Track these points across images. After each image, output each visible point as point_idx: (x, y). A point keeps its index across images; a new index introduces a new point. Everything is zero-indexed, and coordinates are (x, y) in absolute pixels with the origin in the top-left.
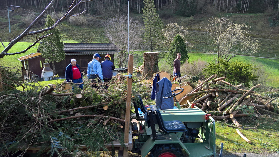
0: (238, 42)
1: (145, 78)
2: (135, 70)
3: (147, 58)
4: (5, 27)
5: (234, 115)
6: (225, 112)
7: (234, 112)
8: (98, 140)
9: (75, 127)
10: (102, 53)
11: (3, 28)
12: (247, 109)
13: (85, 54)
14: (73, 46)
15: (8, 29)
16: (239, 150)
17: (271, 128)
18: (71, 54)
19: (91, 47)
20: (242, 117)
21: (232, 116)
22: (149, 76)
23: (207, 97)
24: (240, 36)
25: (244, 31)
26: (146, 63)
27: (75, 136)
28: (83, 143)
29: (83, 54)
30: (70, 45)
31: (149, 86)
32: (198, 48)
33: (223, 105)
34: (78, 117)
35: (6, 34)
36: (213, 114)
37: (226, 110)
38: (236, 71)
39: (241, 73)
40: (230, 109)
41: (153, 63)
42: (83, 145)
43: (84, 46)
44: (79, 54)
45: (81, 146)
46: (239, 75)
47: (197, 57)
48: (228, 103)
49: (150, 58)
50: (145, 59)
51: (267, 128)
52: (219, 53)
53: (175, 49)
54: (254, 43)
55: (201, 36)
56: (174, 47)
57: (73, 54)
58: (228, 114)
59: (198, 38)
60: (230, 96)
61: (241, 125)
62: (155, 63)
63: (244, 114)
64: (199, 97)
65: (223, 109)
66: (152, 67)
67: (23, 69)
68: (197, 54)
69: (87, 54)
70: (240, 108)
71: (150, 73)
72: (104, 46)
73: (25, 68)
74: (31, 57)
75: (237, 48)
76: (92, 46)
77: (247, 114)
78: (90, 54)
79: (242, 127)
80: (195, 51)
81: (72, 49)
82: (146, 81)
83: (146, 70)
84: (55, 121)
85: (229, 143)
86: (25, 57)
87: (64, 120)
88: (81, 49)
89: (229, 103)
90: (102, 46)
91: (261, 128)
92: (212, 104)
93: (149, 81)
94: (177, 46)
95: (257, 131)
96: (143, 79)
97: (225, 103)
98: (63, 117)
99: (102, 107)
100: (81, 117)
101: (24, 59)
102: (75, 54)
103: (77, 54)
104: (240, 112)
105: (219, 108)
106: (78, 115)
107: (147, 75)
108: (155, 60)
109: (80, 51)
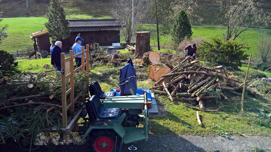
0: (249, 15)
1: (137, 57)
2: (130, 49)
3: (139, 38)
4: (23, 2)
5: (200, 98)
6: (193, 95)
7: (201, 95)
8: (39, 126)
9: (24, 113)
10: (108, 29)
11: (22, 4)
12: (213, 92)
13: (91, 30)
14: (81, 22)
15: (26, 4)
16: (187, 132)
17: (234, 110)
18: (78, 31)
19: (98, 24)
20: (209, 99)
21: (198, 99)
22: (140, 55)
23: (182, 79)
24: (251, 9)
25: (256, 4)
26: (138, 43)
27: (22, 122)
28: (28, 127)
29: (89, 30)
30: (77, 22)
31: (138, 65)
32: (210, 21)
33: (193, 87)
34: (30, 104)
35: (24, 9)
36: (182, 96)
37: (194, 93)
38: (227, 51)
39: (232, 52)
40: (198, 91)
41: (145, 42)
42: (27, 129)
43: (91, 22)
44: (86, 31)
45: (25, 130)
46: (230, 54)
47: (209, 30)
48: (198, 86)
49: (141, 37)
50: (137, 39)
51: (229, 111)
52: (228, 27)
53: (179, 25)
54: (266, 16)
55: (214, 8)
56: (178, 23)
57: (80, 31)
58: (195, 96)
59: (211, 11)
60: (202, 79)
61: (204, 108)
62: (147, 43)
63: (210, 96)
64: (174, 79)
65: (192, 92)
66: (144, 46)
67: (35, 45)
68: (209, 27)
69: (93, 30)
70: (207, 92)
71: (141, 53)
72: (110, 22)
73: (37, 44)
74: (41, 34)
75: (248, 21)
76: (98, 22)
77: (212, 96)
78: (97, 30)
79: (205, 109)
80: (207, 24)
81: (78, 26)
82: (137, 60)
83: (138, 49)
84: (9, 108)
85: (181, 125)
86: (36, 34)
87: (17, 107)
88: (88, 26)
89: (200, 85)
90: (108, 22)
91: (222, 111)
92: (183, 86)
93: (140, 60)
94: (181, 21)
95: (217, 114)
96: (135, 58)
97: (195, 86)
98: (16, 104)
99: (48, 96)
100: (32, 104)
101: (34, 36)
102: (82, 31)
103: (84, 31)
104: (207, 94)
105: (189, 90)
106: (31, 102)
107: (138, 55)
108: (146, 39)
109: (86, 27)
